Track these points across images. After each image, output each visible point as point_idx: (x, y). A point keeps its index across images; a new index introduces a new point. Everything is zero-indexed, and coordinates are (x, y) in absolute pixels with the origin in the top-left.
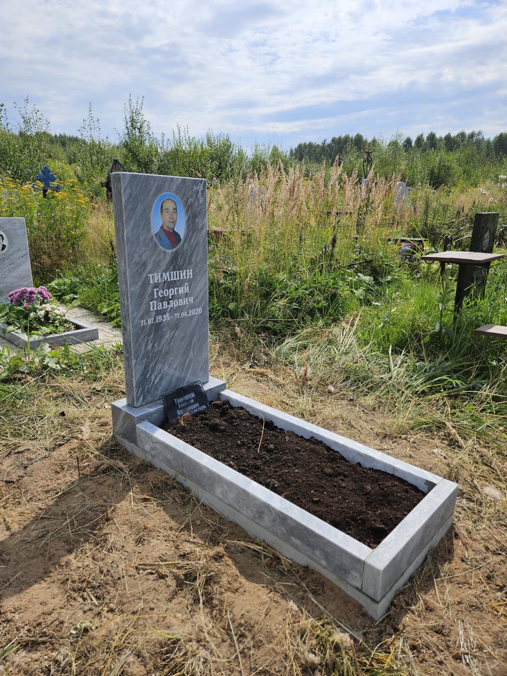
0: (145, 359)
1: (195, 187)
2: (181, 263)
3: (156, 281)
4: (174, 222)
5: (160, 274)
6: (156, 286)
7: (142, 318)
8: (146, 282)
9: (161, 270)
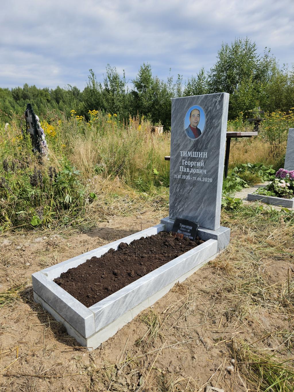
0: (175, 196)
1: (214, 99)
2: (200, 147)
3: (184, 156)
4: (197, 123)
5: (186, 152)
6: (184, 158)
7: (175, 173)
8: (179, 155)
9: (187, 150)
